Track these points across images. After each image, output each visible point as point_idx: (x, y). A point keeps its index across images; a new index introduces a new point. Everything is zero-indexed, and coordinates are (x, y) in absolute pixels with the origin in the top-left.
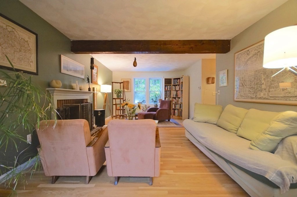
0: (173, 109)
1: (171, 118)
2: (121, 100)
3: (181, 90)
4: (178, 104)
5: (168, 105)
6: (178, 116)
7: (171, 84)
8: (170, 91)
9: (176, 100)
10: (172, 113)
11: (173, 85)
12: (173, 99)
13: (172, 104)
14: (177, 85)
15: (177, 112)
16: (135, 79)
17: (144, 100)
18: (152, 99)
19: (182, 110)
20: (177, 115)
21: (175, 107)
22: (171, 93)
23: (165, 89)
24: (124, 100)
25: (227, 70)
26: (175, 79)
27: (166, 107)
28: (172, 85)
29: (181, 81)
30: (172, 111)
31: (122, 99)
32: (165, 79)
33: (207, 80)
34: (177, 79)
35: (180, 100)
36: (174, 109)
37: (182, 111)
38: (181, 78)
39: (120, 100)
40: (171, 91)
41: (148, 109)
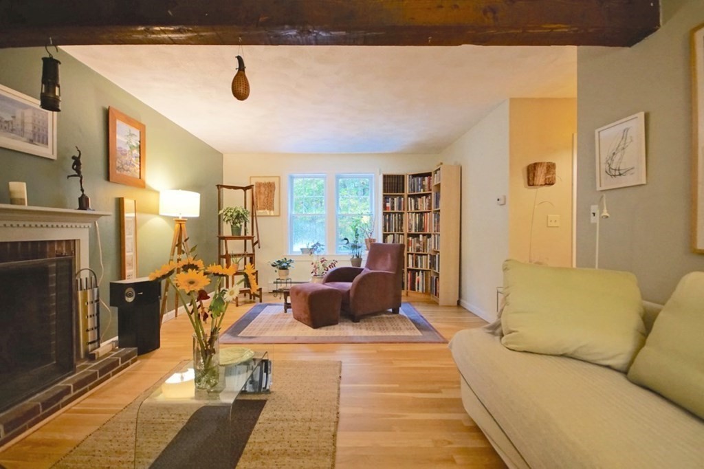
0: (408, 270)
1: (402, 301)
2: (248, 241)
3: (433, 209)
4: (427, 255)
5: (392, 257)
6: (426, 292)
7: (403, 192)
8: (399, 213)
9: (418, 241)
10: (407, 284)
11: (409, 196)
12: (410, 238)
13: (405, 255)
14: (420, 196)
15: (421, 281)
16: (292, 178)
17: (318, 244)
18: (346, 239)
19: (438, 274)
20: (420, 290)
21: (417, 266)
22: (402, 220)
23: (385, 207)
24: (255, 241)
25: (641, 115)
26: (414, 176)
27: (385, 267)
28: (406, 197)
29: (435, 182)
30: (407, 277)
31: (249, 238)
32: (385, 177)
33: (528, 173)
34: (423, 175)
35: (431, 241)
36: (414, 272)
37: (438, 277)
38: (436, 172)
39: (243, 241)
40: (402, 214)
41: (330, 270)
